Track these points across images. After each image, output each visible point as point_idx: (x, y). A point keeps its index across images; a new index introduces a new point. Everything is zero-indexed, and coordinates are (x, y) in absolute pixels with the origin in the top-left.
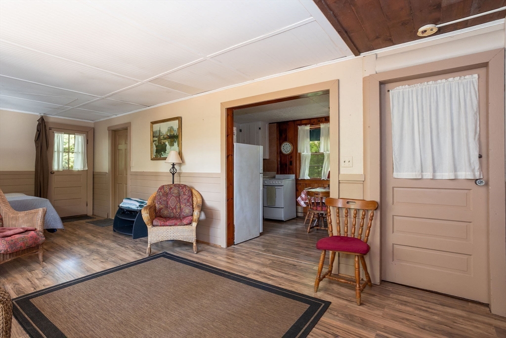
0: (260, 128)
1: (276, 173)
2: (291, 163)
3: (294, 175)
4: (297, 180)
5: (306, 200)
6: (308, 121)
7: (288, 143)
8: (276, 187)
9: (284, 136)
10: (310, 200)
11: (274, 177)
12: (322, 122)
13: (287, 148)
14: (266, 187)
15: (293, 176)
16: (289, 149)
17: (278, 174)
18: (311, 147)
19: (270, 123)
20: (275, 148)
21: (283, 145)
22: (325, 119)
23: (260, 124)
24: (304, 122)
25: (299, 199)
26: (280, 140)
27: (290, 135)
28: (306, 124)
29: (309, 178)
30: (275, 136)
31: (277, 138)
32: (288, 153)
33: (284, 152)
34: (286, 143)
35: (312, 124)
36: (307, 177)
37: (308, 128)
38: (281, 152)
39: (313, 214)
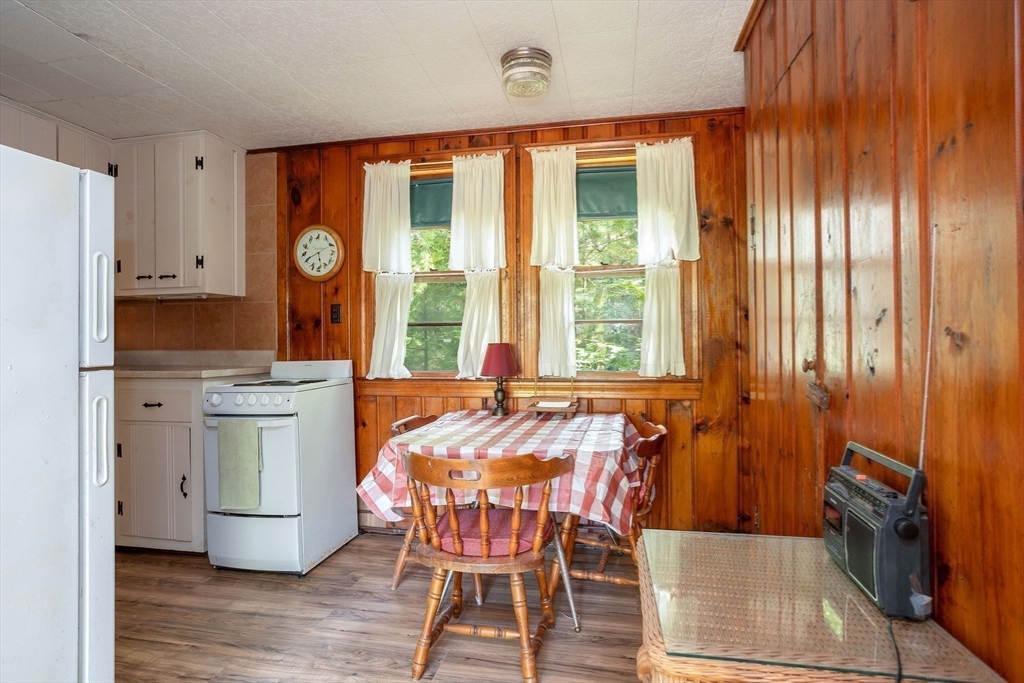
0: (199, 163)
1: (272, 353)
2: (335, 313)
3: (348, 363)
4: (358, 380)
5: (401, 496)
6: (404, 148)
7: (323, 234)
8: (262, 423)
9: (307, 204)
10: (423, 502)
11: (264, 378)
12: (458, 150)
13: (318, 252)
14: (214, 422)
15: (342, 369)
16: (325, 256)
17: (281, 357)
18: (417, 249)
19: (250, 152)
20: (273, 252)
21: (304, 240)
22: (471, 138)
23: (201, 145)
24: (389, 149)
25: (368, 483)
26: (290, 219)
27: (332, 196)
28: (395, 159)
29: (407, 374)
30: (271, 199)
31: (279, 213)
32: (324, 271)
33: (306, 268)
34: (314, 233)
35: (418, 159)
36: (399, 370)
37: (403, 170)
38: (294, 270)
39: (440, 572)
